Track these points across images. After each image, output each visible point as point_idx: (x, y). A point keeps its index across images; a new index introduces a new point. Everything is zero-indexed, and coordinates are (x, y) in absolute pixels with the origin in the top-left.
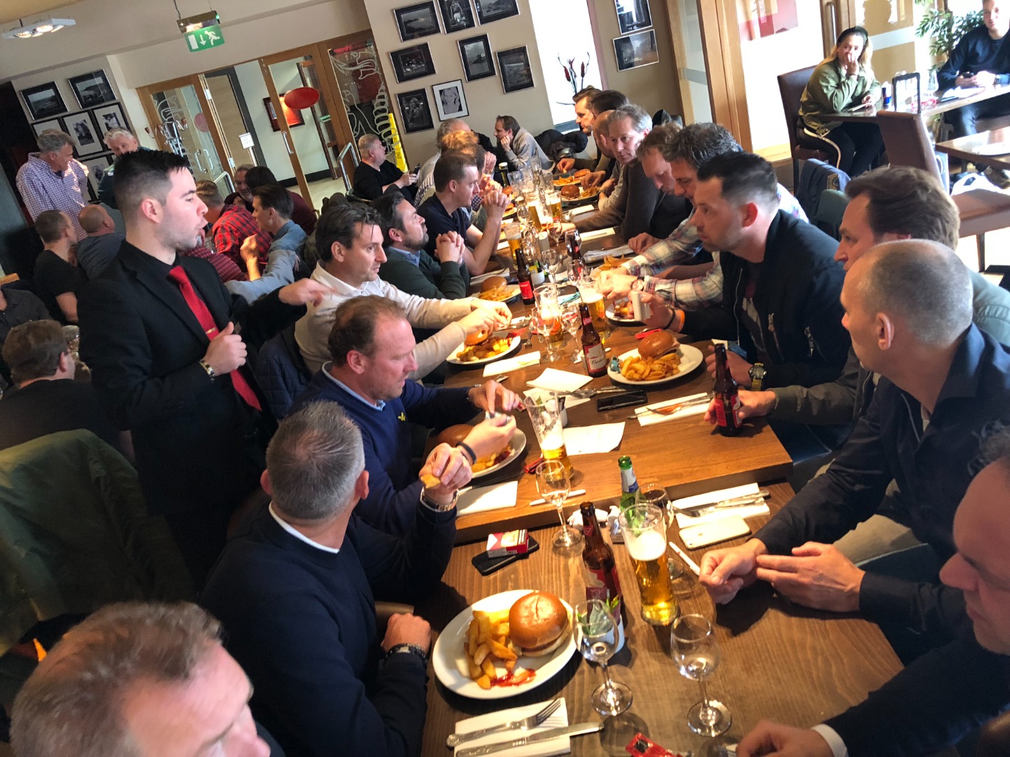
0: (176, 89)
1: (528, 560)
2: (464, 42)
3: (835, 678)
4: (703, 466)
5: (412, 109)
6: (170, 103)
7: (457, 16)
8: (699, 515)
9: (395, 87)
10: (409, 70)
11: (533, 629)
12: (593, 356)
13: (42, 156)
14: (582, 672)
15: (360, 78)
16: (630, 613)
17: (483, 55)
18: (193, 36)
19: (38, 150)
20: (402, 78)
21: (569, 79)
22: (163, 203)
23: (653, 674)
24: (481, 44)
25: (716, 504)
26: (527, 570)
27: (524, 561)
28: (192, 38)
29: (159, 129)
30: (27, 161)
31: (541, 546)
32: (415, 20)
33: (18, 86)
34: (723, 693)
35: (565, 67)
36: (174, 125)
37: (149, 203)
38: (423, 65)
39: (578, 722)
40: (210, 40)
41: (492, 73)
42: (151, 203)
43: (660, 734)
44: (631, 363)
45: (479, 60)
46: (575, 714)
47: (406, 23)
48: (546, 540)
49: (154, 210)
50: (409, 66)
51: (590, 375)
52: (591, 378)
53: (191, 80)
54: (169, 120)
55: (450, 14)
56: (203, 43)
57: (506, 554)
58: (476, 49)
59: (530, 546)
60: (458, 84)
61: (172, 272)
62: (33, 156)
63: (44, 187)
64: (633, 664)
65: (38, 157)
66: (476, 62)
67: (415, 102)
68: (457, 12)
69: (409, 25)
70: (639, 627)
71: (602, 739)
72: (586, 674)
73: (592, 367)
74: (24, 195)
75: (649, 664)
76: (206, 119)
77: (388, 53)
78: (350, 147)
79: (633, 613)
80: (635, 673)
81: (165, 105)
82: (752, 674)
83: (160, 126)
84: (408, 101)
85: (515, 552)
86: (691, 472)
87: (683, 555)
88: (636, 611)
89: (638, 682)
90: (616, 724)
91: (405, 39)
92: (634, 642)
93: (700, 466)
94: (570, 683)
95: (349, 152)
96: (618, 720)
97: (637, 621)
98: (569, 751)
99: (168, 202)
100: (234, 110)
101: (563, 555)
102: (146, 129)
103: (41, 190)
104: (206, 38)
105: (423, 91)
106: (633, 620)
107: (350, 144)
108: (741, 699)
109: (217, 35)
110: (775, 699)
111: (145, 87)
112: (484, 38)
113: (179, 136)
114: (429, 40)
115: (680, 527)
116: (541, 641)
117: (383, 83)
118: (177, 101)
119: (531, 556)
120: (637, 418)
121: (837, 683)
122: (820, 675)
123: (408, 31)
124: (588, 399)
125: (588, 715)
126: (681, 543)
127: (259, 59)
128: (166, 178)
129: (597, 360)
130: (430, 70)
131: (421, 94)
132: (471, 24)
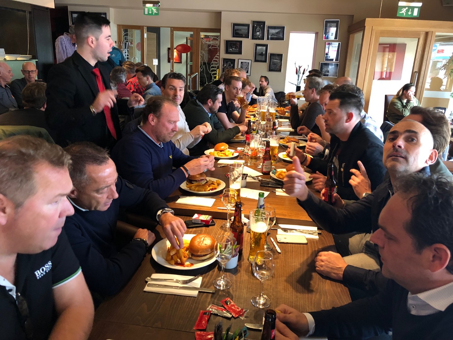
0: (133, 30)
1: (208, 228)
2: (257, 45)
3: (321, 302)
4: (296, 215)
5: (227, 66)
6: (129, 35)
7: (258, 33)
8: (287, 232)
9: (223, 55)
10: (231, 50)
11: (199, 247)
12: (266, 165)
13: (69, 35)
14: (214, 271)
15: (210, 48)
16: (243, 257)
17: (264, 53)
18: (147, 9)
19: (68, 32)
20: (227, 52)
21: (297, 74)
22: (97, 39)
23: (244, 280)
24: (264, 48)
25: (297, 230)
26: (206, 231)
27: (207, 228)
28: (146, 9)
29: (120, 43)
30: (63, 35)
31: (216, 225)
32: (240, 30)
33: (70, 9)
34: (271, 294)
35: (297, 68)
36: (127, 43)
37: (92, 38)
38: (238, 50)
39: (205, 287)
40: (153, 12)
41: (265, 61)
42: (92, 39)
43: (237, 301)
44: (281, 172)
45: (261, 54)
46: (204, 285)
47: (236, 30)
48: (219, 223)
49: (92, 42)
50: (231, 48)
51: (262, 173)
52: (262, 174)
53: (140, 28)
54: (126, 41)
55: (255, 32)
56: (150, 12)
57: (200, 223)
58: (262, 49)
59: (211, 223)
60: (250, 62)
61: (94, 70)
62: (66, 34)
63: (66, 47)
64: (237, 274)
65: (68, 35)
66: (260, 55)
67: (230, 64)
68: (258, 32)
69: (237, 31)
70: (245, 263)
71: (212, 297)
72: (215, 272)
73: (264, 170)
74: (57, 48)
75: (243, 276)
76: (141, 46)
77: (224, 40)
78: (197, 75)
79: (245, 257)
80: (236, 278)
81: (127, 35)
82: (287, 292)
83: (121, 42)
84: (227, 62)
85: (204, 223)
86: (290, 215)
87: (274, 243)
88: (246, 257)
89: (236, 281)
90: (220, 293)
91: (233, 36)
92: (240, 267)
93: (295, 214)
94: (207, 274)
95: (196, 76)
96: (222, 292)
97: (245, 260)
98: (196, 296)
99: (99, 40)
100: (155, 49)
101: (224, 230)
102: (115, 42)
103: (64, 48)
104: (152, 11)
105: (234, 60)
106: (244, 259)
107: (197, 73)
108: (278, 299)
109: (156, 11)
110: (293, 302)
111: (121, 25)
112: (266, 46)
113: (128, 48)
114: (244, 40)
115: (278, 233)
116: (201, 252)
117: (219, 52)
118: (132, 35)
119: (210, 227)
120: (275, 192)
121: (322, 304)
122: (316, 300)
123: (236, 33)
124: (258, 181)
125: (210, 286)
126: (276, 239)
127: (171, 27)
128: (100, 28)
129: (267, 167)
130: (240, 52)
131: (233, 61)
132: (263, 38)
